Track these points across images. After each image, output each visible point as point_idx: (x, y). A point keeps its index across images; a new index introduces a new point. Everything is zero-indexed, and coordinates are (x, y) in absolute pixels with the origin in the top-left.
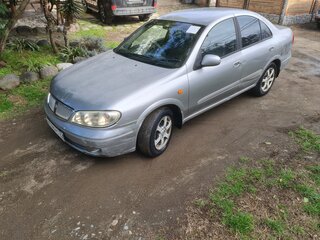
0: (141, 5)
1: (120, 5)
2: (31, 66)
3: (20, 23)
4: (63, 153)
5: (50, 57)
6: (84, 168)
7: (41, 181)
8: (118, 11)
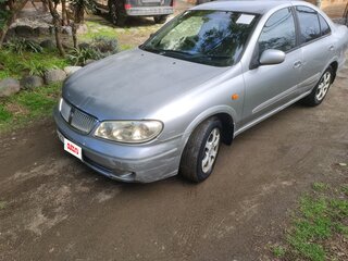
0: (159, 4)
1: (134, 4)
2: (33, 69)
3: (18, 22)
4: (78, 177)
5: (56, 59)
6: (108, 197)
7: (52, 216)
8: (133, 11)
